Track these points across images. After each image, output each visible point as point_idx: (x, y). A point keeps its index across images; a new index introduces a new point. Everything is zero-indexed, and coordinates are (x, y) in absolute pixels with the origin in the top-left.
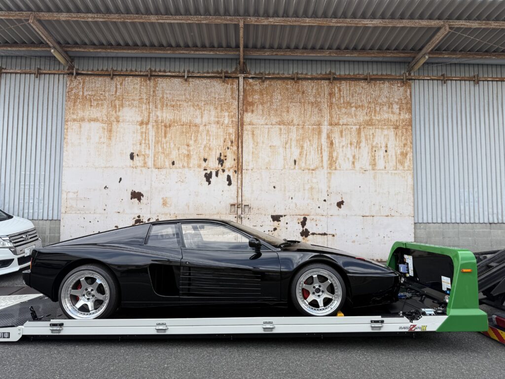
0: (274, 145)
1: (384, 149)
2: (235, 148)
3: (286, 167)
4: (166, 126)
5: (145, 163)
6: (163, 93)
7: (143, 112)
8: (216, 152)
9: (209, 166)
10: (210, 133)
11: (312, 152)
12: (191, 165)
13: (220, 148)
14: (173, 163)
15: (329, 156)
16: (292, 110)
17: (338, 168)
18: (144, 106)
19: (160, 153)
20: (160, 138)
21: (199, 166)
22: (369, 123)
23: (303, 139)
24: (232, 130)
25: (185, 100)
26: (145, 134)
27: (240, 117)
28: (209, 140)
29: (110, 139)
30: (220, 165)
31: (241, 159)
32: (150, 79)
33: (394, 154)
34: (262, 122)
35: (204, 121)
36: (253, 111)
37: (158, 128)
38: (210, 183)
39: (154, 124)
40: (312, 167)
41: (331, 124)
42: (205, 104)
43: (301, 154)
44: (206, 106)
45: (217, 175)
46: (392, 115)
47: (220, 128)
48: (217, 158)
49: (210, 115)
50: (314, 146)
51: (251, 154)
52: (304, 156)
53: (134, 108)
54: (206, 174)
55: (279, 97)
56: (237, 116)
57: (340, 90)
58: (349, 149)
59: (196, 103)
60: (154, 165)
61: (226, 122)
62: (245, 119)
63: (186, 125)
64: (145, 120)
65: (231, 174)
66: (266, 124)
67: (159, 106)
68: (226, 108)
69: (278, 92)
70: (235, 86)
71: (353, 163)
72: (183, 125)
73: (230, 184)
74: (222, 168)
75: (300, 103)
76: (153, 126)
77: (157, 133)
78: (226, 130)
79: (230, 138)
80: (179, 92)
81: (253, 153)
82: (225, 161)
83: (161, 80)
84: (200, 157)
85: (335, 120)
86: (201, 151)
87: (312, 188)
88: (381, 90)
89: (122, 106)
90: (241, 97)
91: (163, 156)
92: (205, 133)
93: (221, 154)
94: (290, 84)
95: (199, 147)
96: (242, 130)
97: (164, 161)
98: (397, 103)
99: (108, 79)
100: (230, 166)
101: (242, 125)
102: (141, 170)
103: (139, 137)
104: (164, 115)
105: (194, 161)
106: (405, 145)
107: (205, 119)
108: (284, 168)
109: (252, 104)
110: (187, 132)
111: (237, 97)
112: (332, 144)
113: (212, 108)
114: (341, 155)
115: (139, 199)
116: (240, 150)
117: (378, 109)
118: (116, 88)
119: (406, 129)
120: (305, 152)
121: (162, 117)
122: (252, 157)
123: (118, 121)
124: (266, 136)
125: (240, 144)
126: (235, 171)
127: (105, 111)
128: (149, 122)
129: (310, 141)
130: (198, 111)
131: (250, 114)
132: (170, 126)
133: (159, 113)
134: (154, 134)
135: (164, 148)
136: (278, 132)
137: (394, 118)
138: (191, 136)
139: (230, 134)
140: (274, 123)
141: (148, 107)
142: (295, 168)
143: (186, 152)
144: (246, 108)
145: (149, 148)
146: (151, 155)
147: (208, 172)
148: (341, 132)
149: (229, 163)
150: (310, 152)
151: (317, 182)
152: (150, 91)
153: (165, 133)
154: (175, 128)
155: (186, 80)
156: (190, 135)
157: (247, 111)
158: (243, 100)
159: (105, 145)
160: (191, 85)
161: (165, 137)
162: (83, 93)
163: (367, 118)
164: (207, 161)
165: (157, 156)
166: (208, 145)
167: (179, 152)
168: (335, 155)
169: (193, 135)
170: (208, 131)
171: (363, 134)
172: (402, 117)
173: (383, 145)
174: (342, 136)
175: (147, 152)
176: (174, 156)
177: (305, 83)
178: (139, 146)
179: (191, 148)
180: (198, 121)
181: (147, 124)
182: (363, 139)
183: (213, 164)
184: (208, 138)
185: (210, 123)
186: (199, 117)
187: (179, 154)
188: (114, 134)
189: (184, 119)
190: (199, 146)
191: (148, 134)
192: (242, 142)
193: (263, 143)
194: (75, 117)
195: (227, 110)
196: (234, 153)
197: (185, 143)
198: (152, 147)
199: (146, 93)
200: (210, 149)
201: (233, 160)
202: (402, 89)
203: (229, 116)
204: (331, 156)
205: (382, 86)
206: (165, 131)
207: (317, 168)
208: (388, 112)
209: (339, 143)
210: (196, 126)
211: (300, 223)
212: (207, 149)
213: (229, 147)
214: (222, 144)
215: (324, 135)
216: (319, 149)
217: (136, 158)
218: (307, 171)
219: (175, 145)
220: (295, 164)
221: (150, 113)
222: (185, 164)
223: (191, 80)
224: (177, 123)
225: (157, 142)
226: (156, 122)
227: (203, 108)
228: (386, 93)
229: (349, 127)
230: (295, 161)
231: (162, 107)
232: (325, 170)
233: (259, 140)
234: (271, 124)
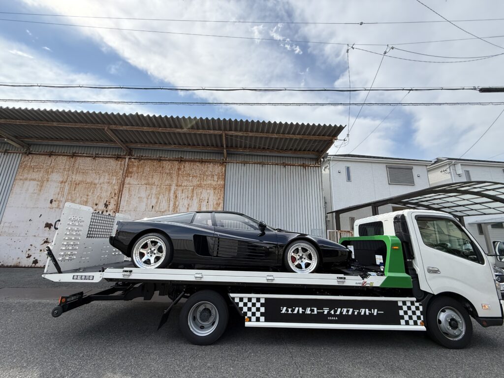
0: (141, 196)
1: (206, 201)
2: (116, 198)
3: (147, 210)
4: (76, 184)
5: (59, 206)
6: (79, 165)
7: (64, 176)
8: (104, 200)
9: (98, 208)
11: (164, 202)
13: (107, 198)
16: (155, 177)
17: (178, 211)
18: (66, 172)
19: (69, 200)
20: (71, 191)
21: (92, 208)
22: (200, 186)
23: (159, 194)
24: (116, 187)
25: (91, 170)
26: (62, 189)
27: (123, 180)
28: (101, 193)
29: (40, 191)
30: (105, 208)
31: (119, 204)
32: (72, 158)
33: (212, 204)
34: (136, 183)
36: (131, 177)
37: (71, 185)
40: (163, 210)
41: (177, 186)
43: (157, 203)
44: (103, 173)
46: (213, 182)
47: (109, 186)
48: (104, 204)
49: (105, 178)
50: (165, 198)
52: (159, 204)
53: (59, 174)
55: (148, 170)
56: (121, 179)
57: (184, 167)
58: (186, 200)
59: (97, 171)
61: (114, 182)
62: (125, 181)
63: (89, 184)
64: (65, 180)
66: (138, 184)
67: (75, 173)
68: (115, 174)
69: (148, 167)
70: (123, 163)
71: (188, 209)
72: (87, 184)
74: (106, 210)
75: (160, 173)
76: (68, 184)
77: (70, 188)
78: (113, 187)
79: (114, 192)
80: (88, 165)
81: (127, 201)
82: (108, 205)
83: (79, 158)
84: (93, 203)
85: (180, 183)
86: (95, 199)
88: (208, 167)
89: (52, 172)
90: (125, 169)
92: (99, 189)
93: (107, 201)
94: (155, 163)
96: (123, 187)
98: (217, 175)
99: (47, 157)
100: (111, 209)
101: (123, 184)
102: (55, 210)
103: (58, 190)
104: (77, 178)
106: (219, 199)
107: (101, 181)
108: (145, 210)
109: (131, 173)
110: (88, 188)
111: (123, 168)
112: (176, 197)
113: (107, 174)
114: (181, 203)
115: (50, 228)
116: (120, 198)
117: (205, 178)
118: (51, 162)
119: (221, 190)
120: (159, 202)
121: (75, 179)
122: (127, 204)
123: (48, 181)
124: (137, 191)
125: (120, 195)
126: (114, 212)
127: (41, 175)
128: (67, 181)
129: (163, 195)
130: (98, 176)
131: (129, 178)
132: (79, 184)
133: (74, 177)
134: (68, 188)
135: (72, 197)
136: (145, 189)
137: (214, 183)
139: (115, 189)
140: (143, 183)
141: (68, 173)
142: (152, 211)
143: (85, 200)
144: (128, 175)
145: (63, 197)
146: (63, 201)
147: (97, 212)
148: (183, 190)
149: (110, 207)
152: (71, 164)
153: (75, 188)
154: (81, 185)
155: (94, 159)
156: (90, 189)
157: (127, 177)
159: (36, 195)
160: (96, 161)
161: (75, 190)
162: (30, 164)
163: (199, 183)
164: (97, 205)
166: (100, 196)
168: (177, 203)
169: (92, 189)
170: (102, 187)
171: (195, 192)
172: (218, 183)
173: (206, 199)
174: (183, 193)
175: (61, 199)
176: (78, 202)
177: (164, 162)
178: (57, 195)
179: (89, 197)
180: (96, 181)
181: (65, 182)
182: (195, 195)
183: (101, 207)
184: (101, 191)
185: (103, 183)
186: (98, 179)
187: (81, 201)
188: (43, 188)
189: (88, 181)
190: (94, 196)
191: (65, 188)
192: (121, 195)
193: (135, 195)
194: (21, 177)
195: (115, 176)
196: (115, 201)
197: (86, 194)
198: (65, 196)
199: (68, 165)
201: (114, 205)
202: (220, 167)
203: (116, 179)
204: (175, 204)
205: (209, 165)
206: (75, 187)
207: (166, 211)
208: (211, 180)
209: (181, 196)
210: (95, 184)
212: (99, 198)
213: (113, 197)
214: (109, 195)
215: (172, 192)
216: (169, 199)
217: (54, 202)
218: (159, 213)
219: (80, 195)
221: (68, 176)
223: (97, 158)
224: (84, 182)
225: (69, 193)
226: (71, 181)
227: (101, 174)
228: (211, 169)
229: (187, 188)
230: (153, 207)
231: (76, 173)
232: (170, 213)
233: (132, 194)
234: (141, 185)
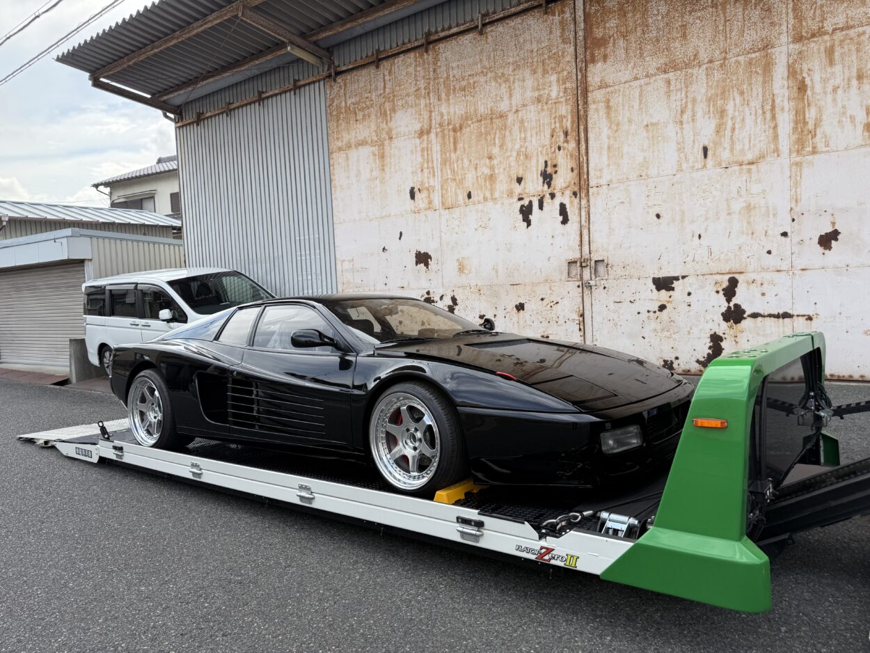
0: (654, 121)
2: (572, 145)
3: (684, 166)
4: (455, 130)
5: (430, 202)
6: (448, 68)
7: (422, 112)
8: (538, 161)
9: (527, 191)
10: (526, 124)
11: (749, 120)
12: (497, 195)
13: (544, 152)
14: (469, 196)
15: (796, 122)
16: (693, 31)
17: (821, 147)
18: (423, 102)
19: (449, 181)
20: (448, 154)
21: (510, 194)
23: (723, 93)
24: (565, 110)
25: (482, 72)
26: (426, 150)
27: (579, 77)
28: (525, 139)
29: (383, 170)
30: (546, 186)
31: (585, 166)
32: (427, 51)
34: (627, 75)
35: (514, 102)
36: (605, 57)
37: (443, 137)
38: (529, 224)
39: (438, 130)
40: (750, 156)
41: (799, 39)
42: (514, 70)
43: (719, 130)
44: (516, 72)
45: (541, 207)
47: (542, 110)
48: (540, 172)
49: (525, 87)
50: (752, 104)
51: (605, 152)
52: (728, 133)
53: (409, 110)
54: (522, 206)
55: (663, 9)
56: (574, 77)
58: (854, 90)
59: (500, 72)
60: (443, 204)
61: (554, 94)
62: (589, 79)
63: (486, 119)
64: (426, 127)
65: (566, 201)
66: (636, 79)
67: (443, 95)
68: (553, 65)
70: (567, 15)
71: (867, 127)
72: (481, 121)
73: (565, 221)
74: (549, 191)
75: (715, 5)
76: (437, 134)
77: (443, 145)
78: (554, 111)
79: (561, 126)
80: (471, 60)
81: (609, 148)
82: (554, 176)
83: (443, 45)
84: (510, 176)
85: (811, 24)
86: (512, 164)
87: (749, 208)
89: (394, 110)
90: (581, 33)
91: (453, 184)
92: (516, 128)
93: (546, 162)
95: (509, 156)
96: (586, 103)
97: (456, 194)
99: (372, 69)
100: (564, 185)
101: (585, 92)
102: (425, 215)
103: (420, 159)
104: (452, 110)
105: (502, 185)
107: (517, 99)
108: (680, 170)
109: (602, 42)
110: (487, 133)
111: (572, 37)
112: (802, 88)
113: (527, 73)
115: (427, 265)
116: (583, 146)
118: (384, 80)
120: (730, 124)
121: (449, 113)
122: (609, 158)
123: (391, 138)
124: (636, 106)
125: (582, 135)
126: (575, 194)
127: (373, 126)
128: (431, 128)
129: (742, 93)
130: (503, 86)
131: (599, 65)
132: (461, 128)
133: (444, 109)
134: (439, 148)
135: (454, 170)
136: (663, 90)
138: (494, 138)
139: (562, 117)
140: (652, 71)
141: (428, 101)
142: (705, 166)
143: (487, 171)
144: (593, 55)
145: (434, 175)
146: (437, 187)
147: (526, 202)
148: (830, 52)
149: (563, 178)
150: (743, 120)
151: (764, 191)
152: (429, 71)
153: (455, 143)
154: (468, 129)
155: (481, 33)
156: (493, 136)
157: (593, 61)
158: (585, 39)
159: (378, 182)
160: (490, 39)
161: (455, 149)
162: (346, 102)
164: (523, 183)
165: (445, 187)
166: (523, 149)
167: (477, 173)
168: (811, 115)
169: (497, 135)
170: (522, 122)
174: (831, 62)
175: (432, 184)
176: (469, 183)
178: (420, 174)
179: (495, 162)
180: (504, 106)
181: (429, 132)
183: (534, 186)
184: (523, 136)
185: (524, 105)
186: (506, 97)
187: (477, 177)
188: (387, 160)
189: (482, 110)
190: (508, 154)
191: (431, 149)
192: (586, 131)
193: (630, 121)
194: (339, 144)
195: (554, 69)
196: (571, 156)
197: (486, 155)
198: (438, 173)
199: (424, 77)
200: (526, 157)
201: (569, 170)
203: (558, 81)
204: (800, 121)
206: (455, 139)
207: (762, 157)
209: (825, 81)
210: (501, 116)
211: (722, 293)
212: (522, 158)
213: (562, 145)
214: (547, 142)
215: (780, 71)
216: (768, 107)
217: (417, 195)
218: (737, 168)
219: (470, 161)
220: (705, 156)
221: (431, 112)
222: (488, 194)
223: (489, 29)
224: (471, 120)
225: (444, 162)
226: (441, 125)
227: (512, 78)
229: (852, 33)
230: (705, 150)
231: (448, 95)
232: (785, 160)
233: (621, 118)
234: (647, 76)
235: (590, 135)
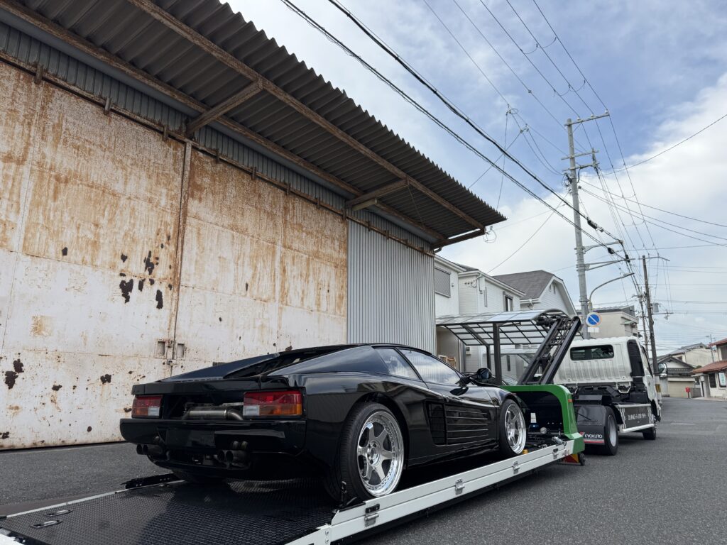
0: (224, 256)
1: (326, 288)
2: (172, 248)
3: (237, 291)
4: (58, 179)
6: (61, 117)
7: (15, 137)
8: (143, 248)
9: (129, 269)
10: (137, 214)
11: (266, 277)
12: (98, 262)
13: (149, 243)
14: (65, 252)
15: (282, 287)
16: (247, 214)
17: (289, 304)
18: (18, 128)
19: (39, 227)
20: (44, 199)
21: (113, 267)
22: (316, 255)
23: (257, 257)
24: (170, 219)
25: (101, 146)
26: (12, 181)
27: (183, 202)
28: (134, 225)
30: (147, 272)
31: (179, 268)
32: (37, 83)
33: (334, 296)
34: (212, 219)
35: (128, 189)
36: (200, 199)
37: (41, 178)
38: (127, 300)
39: (35, 168)
40: (264, 297)
41: (284, 246)
42: (132, 165)
43: (254, 276)
44: (134, 167)
45: (141, 287)
46: (334, 252)
47: (152, 210)
48: (143, 259)
49: (136, 185)
50: (268, 269)
51: (194, 263)
52: (257, 281)
54: (123, 282)
55: (234, 192)
56: (179, 200)
57: (294, 208)
58: (299, 281)
59: (119, 158)
60: (24, 248)
61: (163, 203)
62: (189, 207)
63: (97, 188)
64: (18, 154)
65: (163, 290)
66: (217, 224)
67: (50, 138)
68: (165, 182)
69: (234, 185)
70: (179, 154)
71: (302, 299)
72: (92, 187)
73: (160, 306)
74: (150, 277)
75: (256, 208)
76: (32, 171)
77: (39, 186)
78: (161, 215)
79: (166, 230)
80: (90, 128)
81: (196, 261)
82: (155, 266)
83: (60, 93)
84: (115, 251)
85: (288, 242)
86: (118, 240)
87: (262, 326)
88: (326, 220)
90: (187, 173)
91: (45, 233)
92: (127, 212)
93: (150, 252)
94: (246, 180)
95: (115, 233)
96: (185, 223)
97: (47, 243)
98: (338, 240)
100: (162, 276)
101: (185, 215)
104: (59, 158)
105: (105, 255)
106: (342, 287)
107: (131, 188)
108: (234, 293)
109: (200, 188)
110: (96, 202)
111: (181, 170)
112: (284, 271)
113: (144, 174)
114: (292, 286)
116: (180, 253)
117: (323, 241)
119: (343, 270)
120: (258, 276)
121: (53, 159)
122: (195, 268)
124: (215, 240)
125: (180, 244)
126: (170, 286)
128: (24, 160)
129: (264, 261)
130: (120, 171)
131: (196, 202)
132: (66, 181)
133: (48, 151)
134: (32, 185)
135: (48, 219)
136: (230, 240)
137: (335, 255)
138: (104, 210)
139: (166, 224)
140: (226, 225)
141: (27, 132)
142: (246, 295)
143: (91, 237)
144: (193, 193)
145: (18, 212)
146: (19, 226)
147: (127, 280)
148: (293, 259)
149: (161, 271)
150: (264, 275)
151: (269, 318)
152: (35, 105)
153: (56, 192)
154: (76, 187)
155: (106, 114)
156: (103, 208)
157: (193, 196)
158: (190, 179)
160: (113, 124)
161: (55, 198)
163: (315, 249)
164: (127, 261)
165: (32, 231)
166: (131, 233)
167: (78, 233)
168: (286, 285)
169: (107, 209)
170: (133, 209)
171: (311, 266)
172: (340, 256)
173: (326, 284)
174: (294, 264)
175: (12, 217)
176: (68, 237)
177: (262, 185)
179: (102, 232)
180: (118, 187)
181: (21, 162)
182: (311, 273)
183: (136, 268)
184: (132, 221)
185: (137, 198)
186: (121, 181)
187: (78, 237)
189: (94, 177)
190: (116, 230)
191: (20, 183)
192: (183, 242)
193: (211, 250)
195: (166, 185)
196: (171, 256)
197: (92, 220)
198: (24, 211)
199: (26, 104)
200: (133, 240)
201: (168, 267)
202: (341, 225)
203: (167, 195)
204: (283, 287)
205: (327, 216)
206: (56, 188)
207: (269, 299)
208: (331, 248)
209: (291, 271)
210: (114, 195)
212: (129, 239)
213: (164, 244)
214: (153, 237)
215: (278, 258)
216: (273, 274)
218: (259, 301)
219: (72, 218)
220: (247, 289)
221: (28, 144)
222: (88, 258)
223: (113, 115)
224: (81, 180)
225: (36, 204)
226: (40, 164)
227: (129, 170)
228: (330, 225)
229: (300, 254)
230: (247, 285)
231: (56, 142)
232: (277, 304)
233: (206, 245)
234: (223, 226)
235: (185, 247)
